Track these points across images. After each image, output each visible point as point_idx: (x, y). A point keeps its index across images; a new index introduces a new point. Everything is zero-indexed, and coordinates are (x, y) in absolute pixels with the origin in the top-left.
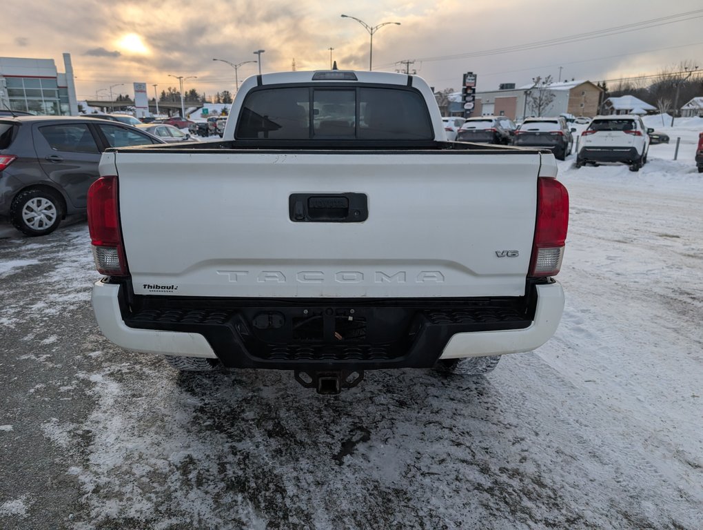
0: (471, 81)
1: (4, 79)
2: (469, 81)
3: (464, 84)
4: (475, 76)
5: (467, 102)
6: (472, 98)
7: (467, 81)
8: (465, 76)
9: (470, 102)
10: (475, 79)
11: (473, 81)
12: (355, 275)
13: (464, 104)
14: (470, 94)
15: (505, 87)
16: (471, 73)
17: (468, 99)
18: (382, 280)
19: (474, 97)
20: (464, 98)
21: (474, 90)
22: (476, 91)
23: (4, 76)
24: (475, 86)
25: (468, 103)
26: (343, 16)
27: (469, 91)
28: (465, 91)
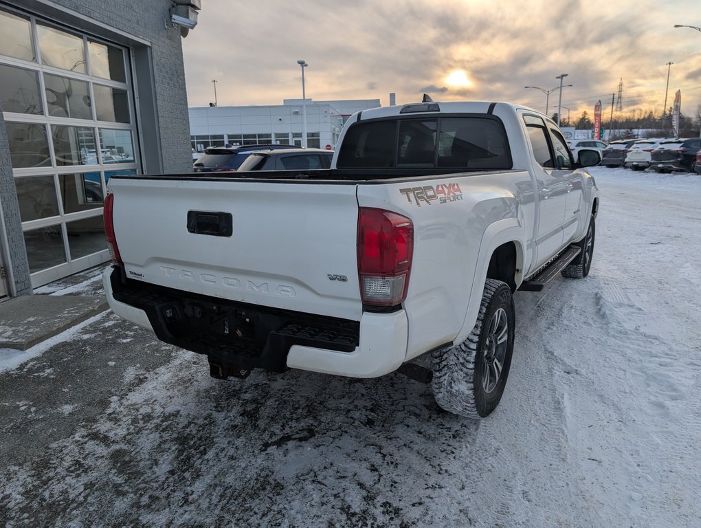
1: (342, 118)
12: (235, 281)
18: (252, 289)
23: (342, 116)
26: (677, 26)
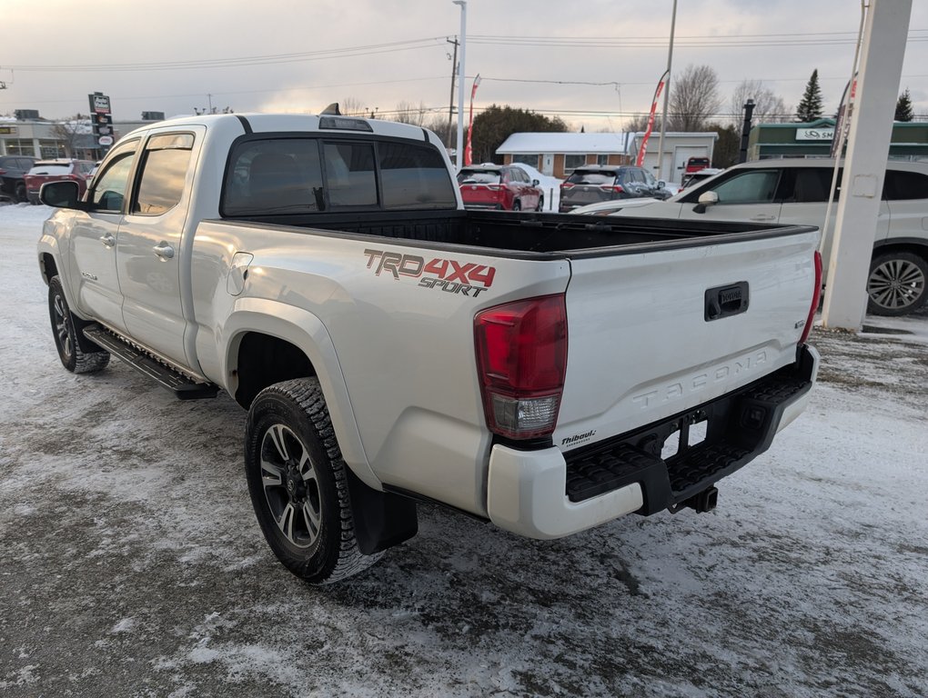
0: (102, 105)
2: (99, 105)
3: (93, 109)
4: (107, 98)
5: (102, 135)
6: (108, 131)
7: (96, 105)
8: (92, 98)
9: (106, 135)
10: (108, 103)
11: (106, 106)
13: (98, 138)
14: (104, 125)
15: (150, 116)
16: (101, 94)
17: (102, 130)
19: (111, 128)
20: (97, 129)
21: (109, 118)
22: (113, 119)
24: (110, 113)
25: (104, 137)
27: (102, 120)
28: (96, 118)
